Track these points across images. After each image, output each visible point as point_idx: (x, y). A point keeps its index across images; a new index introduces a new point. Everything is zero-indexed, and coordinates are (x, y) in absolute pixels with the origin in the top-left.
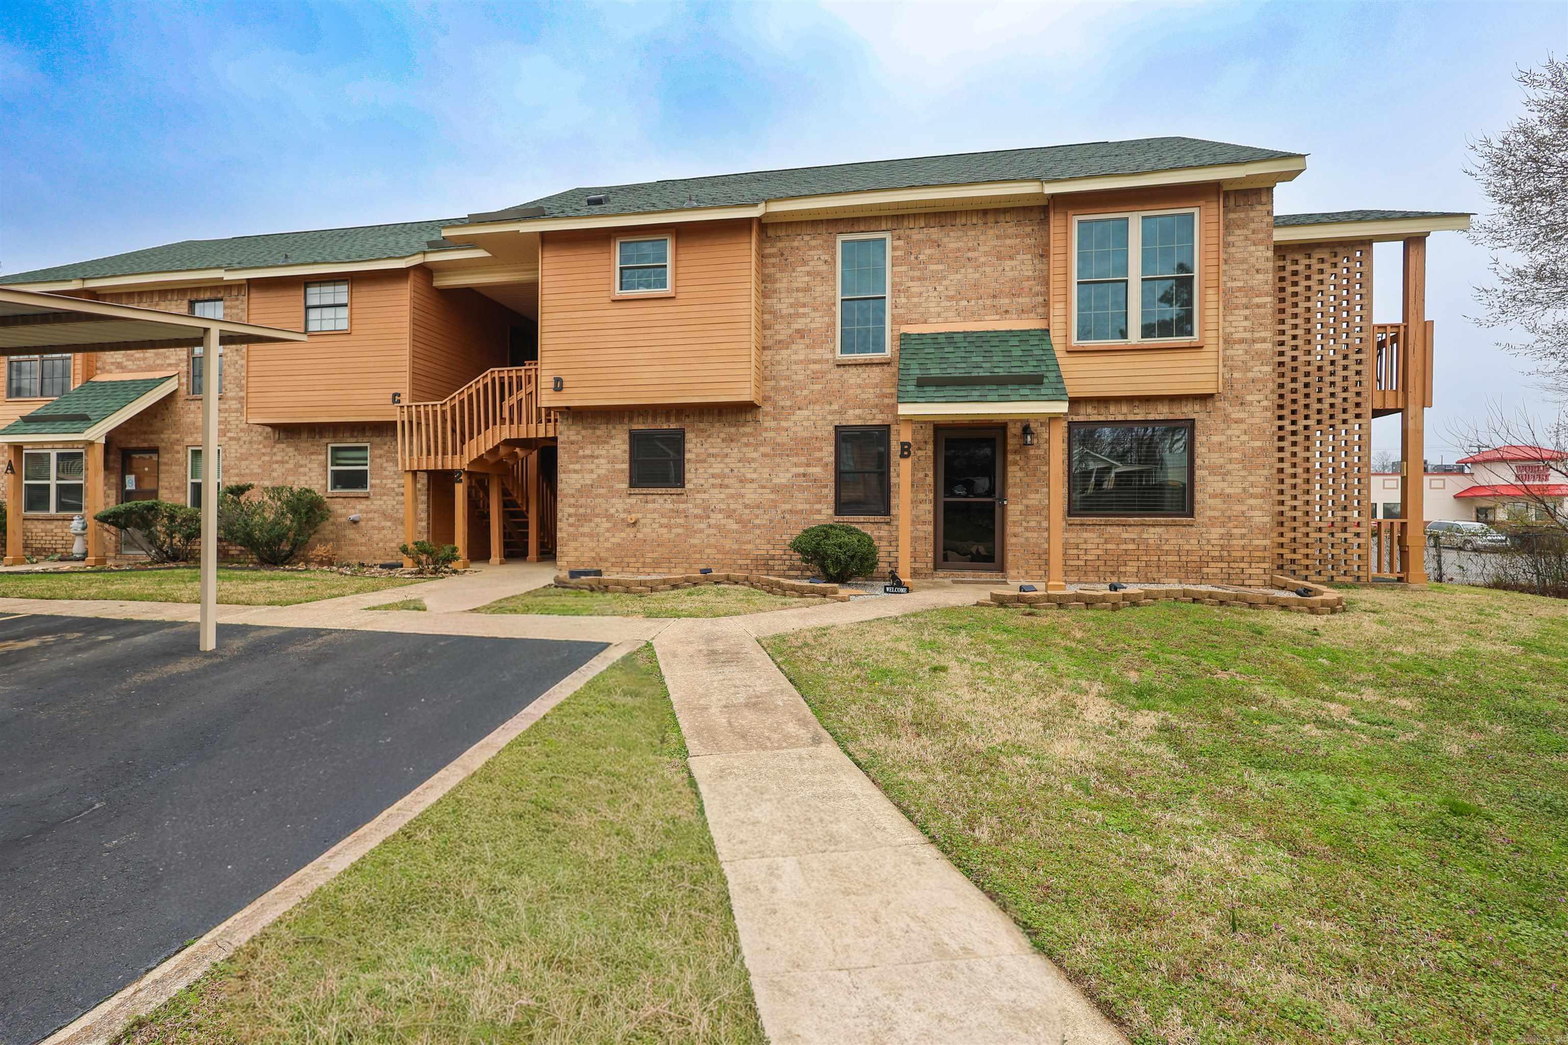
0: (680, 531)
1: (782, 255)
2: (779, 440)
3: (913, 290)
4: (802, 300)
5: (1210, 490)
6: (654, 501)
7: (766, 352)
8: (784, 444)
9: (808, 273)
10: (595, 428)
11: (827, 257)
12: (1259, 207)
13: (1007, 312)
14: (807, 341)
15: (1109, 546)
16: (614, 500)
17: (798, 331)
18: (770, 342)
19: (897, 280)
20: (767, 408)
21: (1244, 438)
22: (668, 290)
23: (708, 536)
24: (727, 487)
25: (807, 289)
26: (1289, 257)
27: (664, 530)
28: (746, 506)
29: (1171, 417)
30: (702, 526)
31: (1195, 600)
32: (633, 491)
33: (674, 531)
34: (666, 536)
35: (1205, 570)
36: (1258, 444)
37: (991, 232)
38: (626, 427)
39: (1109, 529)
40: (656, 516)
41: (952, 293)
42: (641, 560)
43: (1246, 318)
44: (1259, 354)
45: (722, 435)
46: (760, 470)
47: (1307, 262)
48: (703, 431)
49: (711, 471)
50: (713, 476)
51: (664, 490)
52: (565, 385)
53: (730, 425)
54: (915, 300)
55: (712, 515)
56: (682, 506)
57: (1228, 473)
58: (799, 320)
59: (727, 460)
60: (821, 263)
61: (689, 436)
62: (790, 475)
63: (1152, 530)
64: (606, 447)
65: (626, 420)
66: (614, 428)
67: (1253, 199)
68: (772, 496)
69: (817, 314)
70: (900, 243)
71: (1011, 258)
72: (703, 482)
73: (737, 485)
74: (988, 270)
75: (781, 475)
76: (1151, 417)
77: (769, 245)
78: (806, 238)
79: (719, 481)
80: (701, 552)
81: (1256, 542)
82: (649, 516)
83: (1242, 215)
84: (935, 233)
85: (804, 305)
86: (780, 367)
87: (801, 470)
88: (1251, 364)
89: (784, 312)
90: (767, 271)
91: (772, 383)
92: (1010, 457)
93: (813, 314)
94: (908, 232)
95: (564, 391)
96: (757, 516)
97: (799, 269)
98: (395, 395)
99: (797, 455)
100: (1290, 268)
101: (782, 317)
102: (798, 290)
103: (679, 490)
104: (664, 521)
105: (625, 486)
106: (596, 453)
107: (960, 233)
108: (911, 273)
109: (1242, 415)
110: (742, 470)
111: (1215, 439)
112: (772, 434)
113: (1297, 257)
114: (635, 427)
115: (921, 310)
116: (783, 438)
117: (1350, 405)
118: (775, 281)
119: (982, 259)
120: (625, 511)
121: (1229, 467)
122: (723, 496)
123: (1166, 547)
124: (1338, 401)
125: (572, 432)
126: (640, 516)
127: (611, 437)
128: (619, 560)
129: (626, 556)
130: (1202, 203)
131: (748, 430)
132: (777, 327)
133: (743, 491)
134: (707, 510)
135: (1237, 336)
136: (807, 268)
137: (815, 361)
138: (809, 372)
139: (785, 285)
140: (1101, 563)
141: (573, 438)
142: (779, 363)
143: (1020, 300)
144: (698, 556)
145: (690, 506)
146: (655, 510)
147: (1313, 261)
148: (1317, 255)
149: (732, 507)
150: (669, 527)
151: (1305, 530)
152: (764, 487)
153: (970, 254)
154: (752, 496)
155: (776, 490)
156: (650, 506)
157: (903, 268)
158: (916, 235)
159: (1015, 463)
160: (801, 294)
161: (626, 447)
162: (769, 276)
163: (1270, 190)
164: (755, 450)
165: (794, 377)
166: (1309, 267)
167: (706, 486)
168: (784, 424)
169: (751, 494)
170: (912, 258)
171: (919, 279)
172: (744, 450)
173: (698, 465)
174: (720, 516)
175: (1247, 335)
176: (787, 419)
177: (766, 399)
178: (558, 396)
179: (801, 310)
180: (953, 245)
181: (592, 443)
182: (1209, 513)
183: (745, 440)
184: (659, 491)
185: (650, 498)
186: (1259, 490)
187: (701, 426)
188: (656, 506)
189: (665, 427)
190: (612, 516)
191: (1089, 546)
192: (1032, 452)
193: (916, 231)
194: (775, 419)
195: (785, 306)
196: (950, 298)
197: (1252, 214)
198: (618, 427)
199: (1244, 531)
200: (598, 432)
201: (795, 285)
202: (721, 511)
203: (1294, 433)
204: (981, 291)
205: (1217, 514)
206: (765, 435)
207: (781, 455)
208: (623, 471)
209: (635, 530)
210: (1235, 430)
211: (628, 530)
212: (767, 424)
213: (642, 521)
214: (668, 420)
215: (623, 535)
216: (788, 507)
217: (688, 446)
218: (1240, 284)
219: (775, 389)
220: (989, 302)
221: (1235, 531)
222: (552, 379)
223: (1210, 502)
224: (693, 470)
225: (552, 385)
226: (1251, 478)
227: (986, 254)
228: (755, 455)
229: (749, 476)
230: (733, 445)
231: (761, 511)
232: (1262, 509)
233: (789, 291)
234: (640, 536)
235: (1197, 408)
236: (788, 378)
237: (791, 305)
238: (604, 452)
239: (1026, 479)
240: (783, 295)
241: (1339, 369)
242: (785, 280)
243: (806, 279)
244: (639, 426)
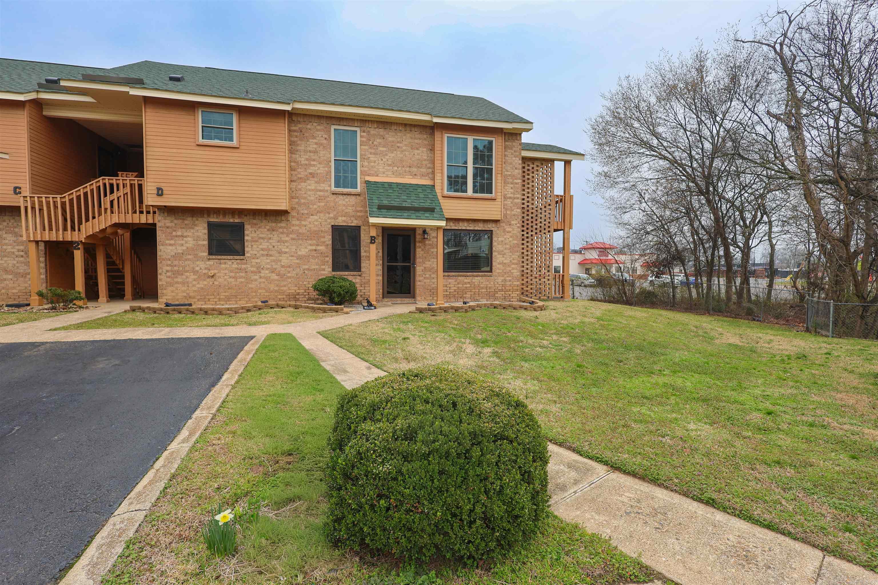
0: (243, 280)
1: (301, 131)
2: (300, 231)
3: (371, 159)
4: (313, 158)
5: (498, 261)
6: (225, 263)
7: (293, 183)
8: (304, 234)
9: (316, 144)
10: (184, 219)
11: (326, 136)
12: (516, 141)
13: (415, 175)
14: (316, 179)
15: (460, 286)
16: (198, 263)
17: (311, 174)
18: (295, 178)
19: (363, 153)
20: (294, 213)
21: (511, 239)
22: (235, 143)
23: (260, 283)
24: (271, 256)
25: (315, 152)
26: (526, 163)
27: (233, 280)
28: (283, 266)
29: (484, 229)
30: (256, 277)
31: (495, 307)
32: (211, 257)
33: (238, 280)
34: (234, 283)
35: (496, 295)
36: (516, 242)
37: (408, 135)
38: (206, 220)
39: (460, 278)
40: (227, 271)
41: (390, 163)
42: (218, 297)
43: (512, 188)
44: (517, 204)
45: (268, 227)
46: (290, 247)
47: (532, 166)
48: (256, 224)
49: (261, 247)
50: (262, 250)
51: (232, 257)
52: (164, 192)
53: (272, 222)
54: (372, 164)
55: (262, 271)
56: (244, 266)
57: (505, 254)
58: (311, 168)
59: (271, 241)
60: (323, 139)
61: (247, 227)
62: (307, 250)
63: (476, 278)
64: (192, 231)
65: (206, 216)
66: (197, 220)
67: (514, 137)
68: (298, 261)
69: (322, 166)
70: (364, 134)
71: (417, 149)
72: (256, 252)
73: (277, 255)
74: (407, 153)
75: (303, 250)
76: (476, 228)
77: (293, 125)
78: (315, 124)
79: (266, 253)
80: (255, 292)
81: (515, 283)
82: (222, 271)
83: (510, 144)
84: (382, 131)
85: (314, 160)
86: (301, 192)
87: (314, 248)
88: (513, 208)
89: (303, 162)
90: (292, 139)
91: (297, 200)
92: (417, 244)
93: (319, 166)
94: (368, 129)
95: (164, 196)
96: (289, 272)
97: (311, 140)
98: (15, 188)
99: (311, 239)
100: (527, 168)
101: (301, 165)
102: (310, 152)
103: (242, 257)
104: (233, 274)
105: (206, 254)
106: (185, 234)
107: (394, 134)
108: (370, 150)
109: (510, 230)
110: (280, 247)
111: (500, 239)
112: (297, 228)
113: (529, 163)
114: (211, 220)
115: (376, 170)
116: (303, 230)
117: (546, 227)
118: (298, 145)
119: (404, 148)
120: (206, 269)
121: (505, 251)
122: (268, 261)
123: (482, 286)
124: (543, 225)
125: (167, 221)
126: (216, 271)
127: (196, 225)
128: (203, 297)
129: (208, 295)
130: (496, 136)
131: (283, 224)
132: (299, 170)
133: (280, 258)
134: (259, 269)
135: (508, 196)
136: (315, 141)
137: (320, 191)
138: (317, 196)
139: (303, 148)
140: (456, 293)
141: (168, 225)
142: (300, 190)
143: (422, 170)
144: (254, 294)
145: (249, 266)
146: (226, 269)
147: (535, 166)
148: (536, 163)
149: (274, 267)
150: (235, 278)
151: (531, 278)
152: (292, 256)
153: (398, 145)
154: (286, 261)
155: (299, 258)
156: (223, 266)
157: (366, 147)
158: (373, 132)
159: (420, 247)
160: (312, 154)
161: (206, 231)
162: (294, 142)
163: (520, 134)
164: (287, 236)
165: (309, 198)
166: (533, 168)
167: (258, 255)
168: (303, 223)
169: (285, 260)
170: (371, 142)
171: (374, 154)
172: (281, 235)
173: (253, 243)
174: (267, 272)
175: (512, 196)
176: (305, 220)
177: (293, 209)
178: (159, 199)
179: (312, 163)
180: (390, 139)
181: (182, 228)
182: (498, 271)
183: (281, 230)
184: (229, 257)
185: (222, 261)
186: (515, 261)
187: (255, 221)
188: (227, 266)
189: (231, 221)
190: (197, 271)
191: (452, 286)
192: (427, 242)
193: (372, 129)
194: (298, 220)
195: (303, 159)
196: (389, 165)
197: (514, 144)
198: (200, 219)
199: (510, 278)
200: (186, 222)
201: (309, 149)
202: (267, 269)
203: (527, 237)
204: (404, 163)
205: (501, 271)
206: (293, 228)
207: (302, 239)
208: (204, 245)
209: (213, 279)
210: (508, 236)
211: (208, 280)
212: (294, 222)
213: (218, 275)
214: (233, 217)
215: (205, 283)
216: (306, 267)
217: (246, 232)
218: (510, 173)
219: (299, 203)
220: (407, 169)
221: (507, 278)
222: (155, 188)
223: (498, 266)
224: (250, 246)
225: (156, 192)
226: (513, 256)
227: (406, 145)
228: (287, 239)
229: (283, 250)
230: (274, 233)
231: (291, 269)
232: (516, 269)
233: (305, 151)
234: (216, 283)
235: (494, 225)
236: (305, 198)
237: (307, 159)
238: (190, 234)
239: (425, 255)
240: (302, 153)
241: (543, 211)
242: (303, 145)
243: (315, 146)
244: (214, 219)
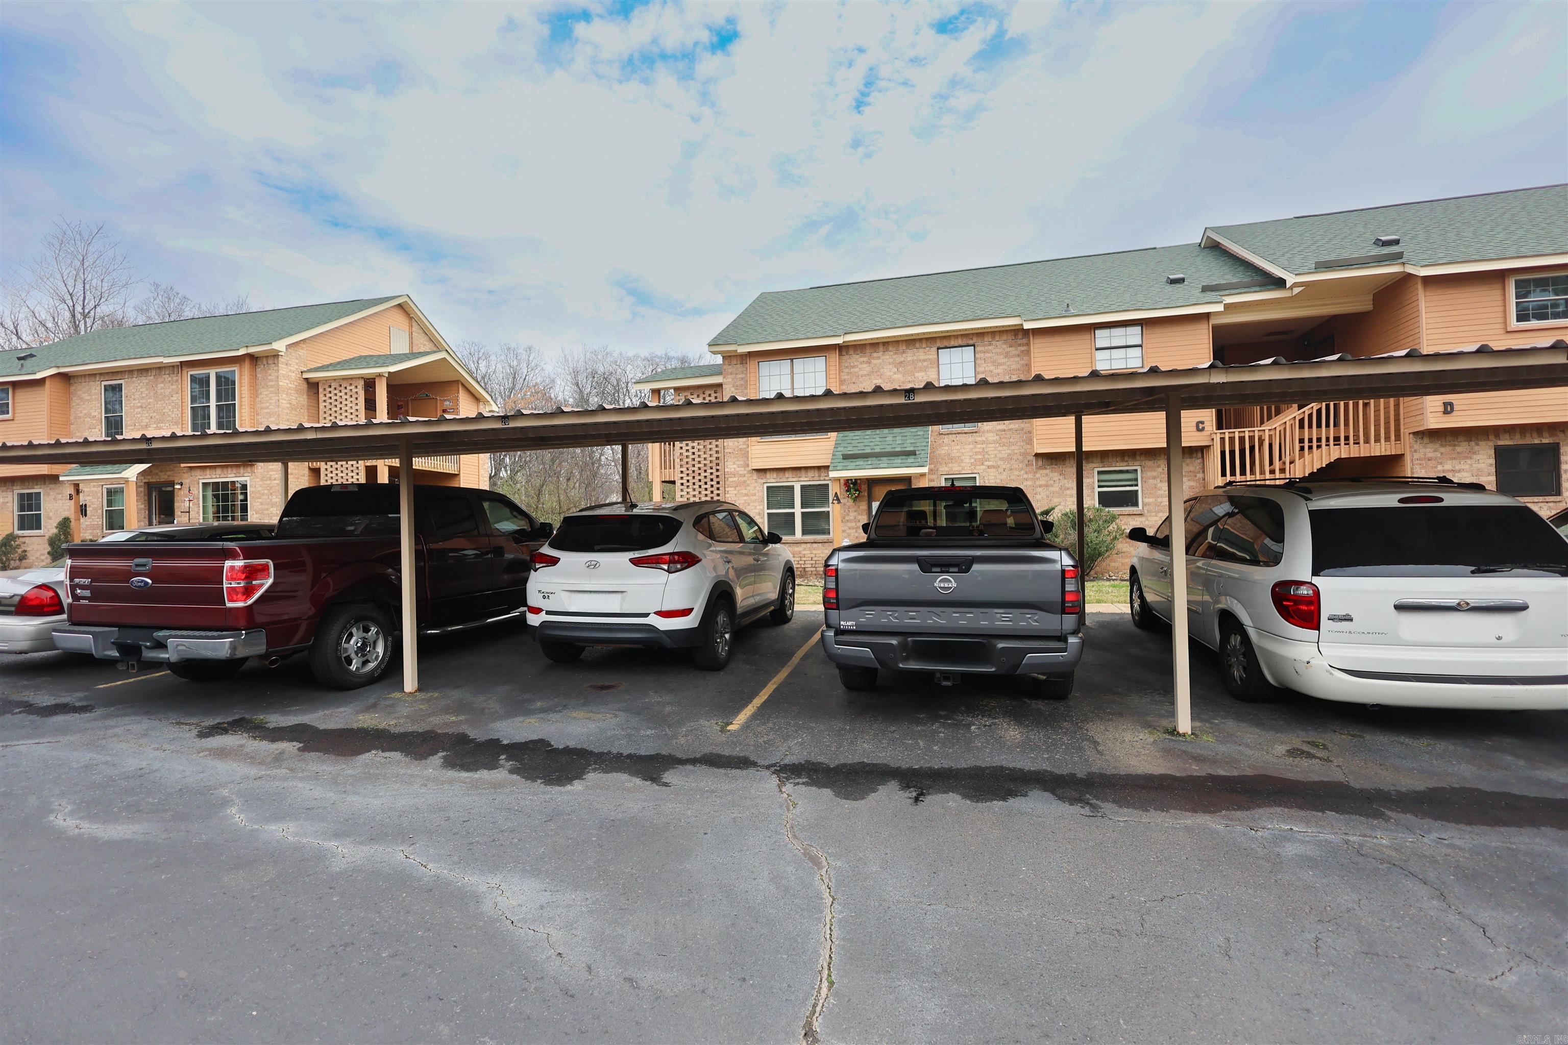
10: (1455, 445)
38: (1491, 444)
51: (1541, 499)
52: (1456, 408)
61: (1565, 449)
64: (1469, 462)
65: (1491, 438)
66: (1477, 445)
95: (1454, 413)
98: (1198, 423)
103: (1558, 498)
106: (1457, 468)
114: (1501, 443)
125: (1428, 450)
127: (1475, 453)
141: (1430, 455)
161: (1492, 461)
178: (1448, 418)
181: (1451, 459)
189: (1536, 441)
198: (1482, 443)
200: (1458, 449)
208: (1490, 483)
214: (1539, 437)
217: (1564, 458)
222: (1441, 403)
225: (1442, 409)
238: (1466, 467)
244: (1505, 441)
